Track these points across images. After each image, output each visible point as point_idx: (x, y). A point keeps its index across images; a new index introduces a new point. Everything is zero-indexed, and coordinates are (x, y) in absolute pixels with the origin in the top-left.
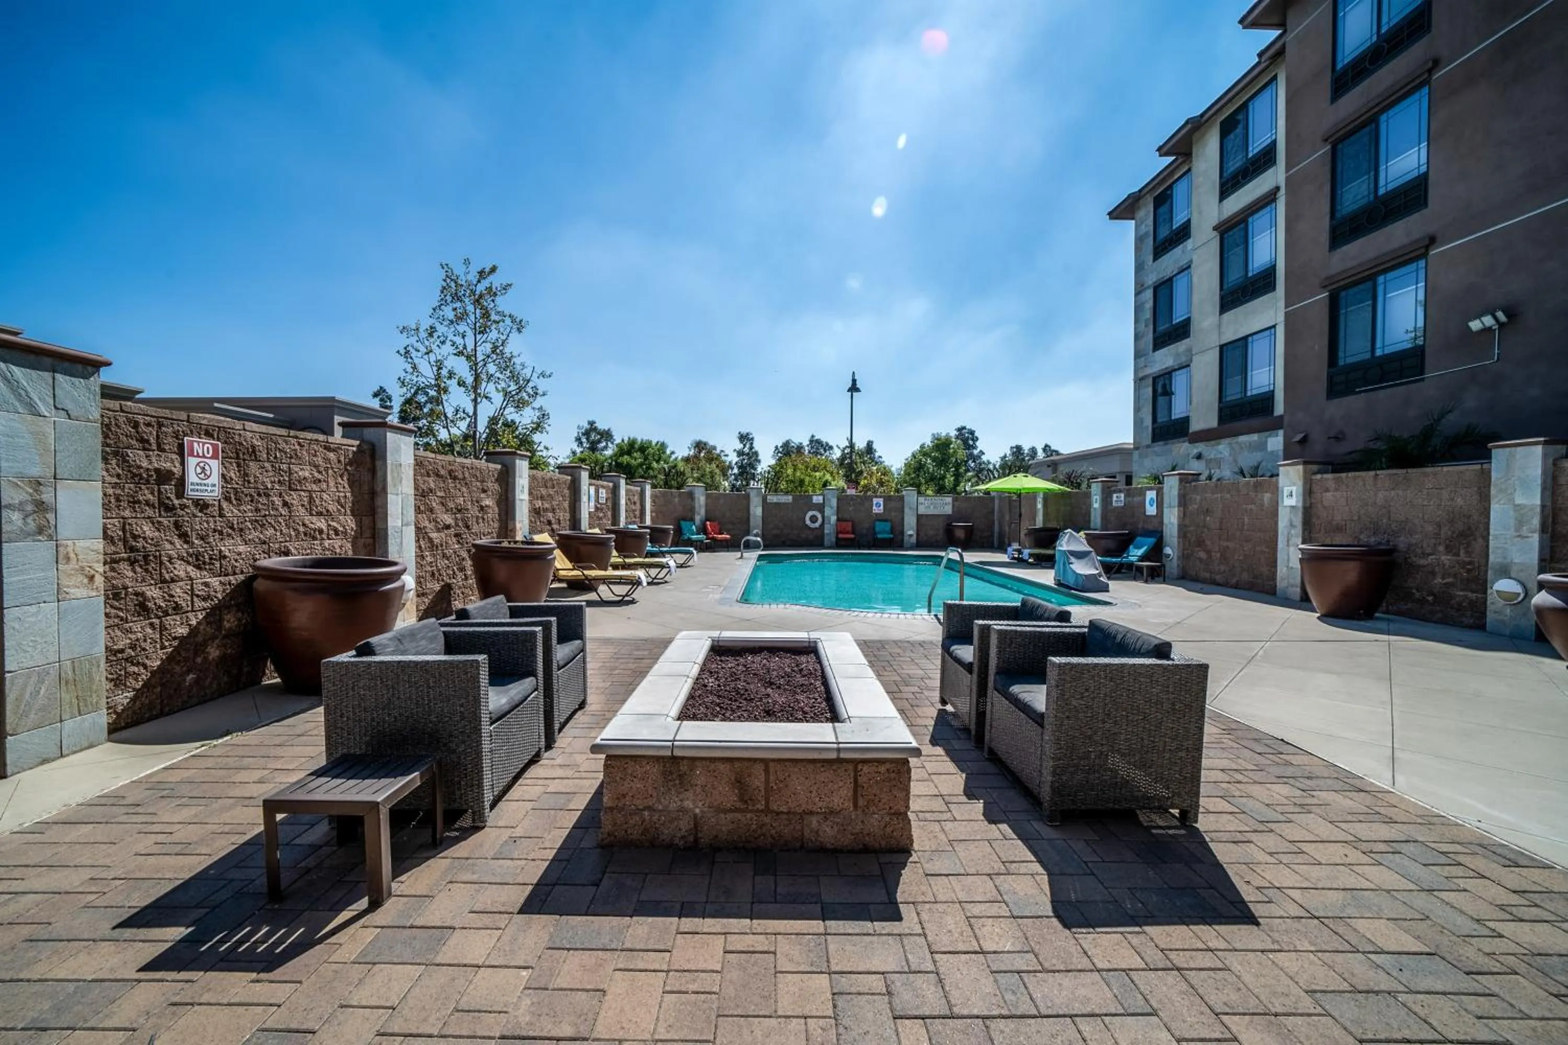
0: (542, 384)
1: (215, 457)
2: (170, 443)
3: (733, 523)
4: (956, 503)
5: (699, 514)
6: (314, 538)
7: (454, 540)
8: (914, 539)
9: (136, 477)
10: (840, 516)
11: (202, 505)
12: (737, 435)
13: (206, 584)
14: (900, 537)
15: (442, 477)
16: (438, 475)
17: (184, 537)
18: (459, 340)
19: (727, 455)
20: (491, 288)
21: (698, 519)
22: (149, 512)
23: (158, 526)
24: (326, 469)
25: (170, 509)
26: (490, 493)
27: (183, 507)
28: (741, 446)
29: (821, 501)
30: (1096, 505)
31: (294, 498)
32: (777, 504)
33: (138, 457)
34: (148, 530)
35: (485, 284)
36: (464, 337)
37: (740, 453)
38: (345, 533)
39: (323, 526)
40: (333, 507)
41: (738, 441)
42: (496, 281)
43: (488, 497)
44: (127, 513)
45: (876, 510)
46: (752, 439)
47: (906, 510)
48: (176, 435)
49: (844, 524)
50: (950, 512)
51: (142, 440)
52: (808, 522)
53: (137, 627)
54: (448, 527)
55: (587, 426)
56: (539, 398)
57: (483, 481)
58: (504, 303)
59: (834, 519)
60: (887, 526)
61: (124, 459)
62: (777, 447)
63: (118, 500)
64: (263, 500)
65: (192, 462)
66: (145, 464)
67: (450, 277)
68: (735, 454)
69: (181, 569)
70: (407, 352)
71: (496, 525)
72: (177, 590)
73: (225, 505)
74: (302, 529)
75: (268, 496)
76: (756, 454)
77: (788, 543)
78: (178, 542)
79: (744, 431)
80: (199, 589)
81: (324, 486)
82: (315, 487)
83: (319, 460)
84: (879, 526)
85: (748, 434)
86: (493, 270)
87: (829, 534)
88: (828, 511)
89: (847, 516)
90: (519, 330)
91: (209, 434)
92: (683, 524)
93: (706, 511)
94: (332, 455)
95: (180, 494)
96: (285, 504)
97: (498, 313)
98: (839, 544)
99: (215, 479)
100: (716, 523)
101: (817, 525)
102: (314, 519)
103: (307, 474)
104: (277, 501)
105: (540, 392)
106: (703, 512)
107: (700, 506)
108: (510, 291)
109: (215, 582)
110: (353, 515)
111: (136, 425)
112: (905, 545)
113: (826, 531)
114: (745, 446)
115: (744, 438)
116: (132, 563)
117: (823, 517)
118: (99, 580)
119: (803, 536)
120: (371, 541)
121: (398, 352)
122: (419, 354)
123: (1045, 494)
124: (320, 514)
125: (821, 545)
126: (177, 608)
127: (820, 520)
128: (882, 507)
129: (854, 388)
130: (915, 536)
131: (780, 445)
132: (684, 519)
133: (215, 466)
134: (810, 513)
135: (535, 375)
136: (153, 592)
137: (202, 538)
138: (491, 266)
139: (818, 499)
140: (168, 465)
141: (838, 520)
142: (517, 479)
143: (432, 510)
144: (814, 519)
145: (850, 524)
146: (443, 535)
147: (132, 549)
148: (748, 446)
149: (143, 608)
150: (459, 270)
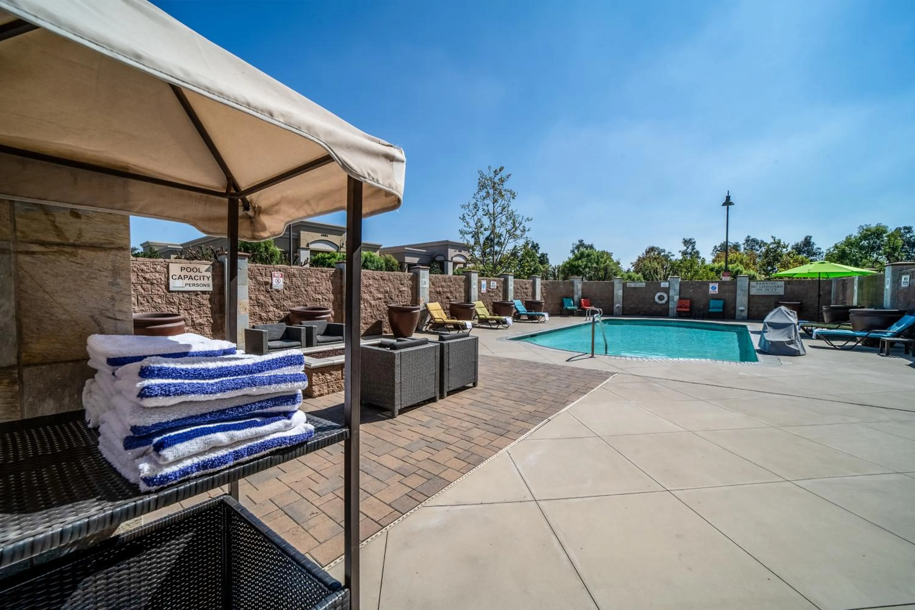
0: (527, 225)
1: (281, 277)
2: (268, 274)
3: (602, 300)
4: (789, 286)
5: (577, 294)
6: (317, 301)
7: (384, 304)
8: (745, 314)
9: (259, 283)
10: (682, 296)
11: (278, 291)
12: (682, 240)
13: (279, 313)
14: (733, 312)
15: (376, 279)
16: (374, 279)
17: (272, 299)
18: (485, 208)
19: (673, 255)
20: (501, 178)
21: (576, 297)
22: (263, 293)
23: (265, 297)
24: (321, 279)
25: (268, 292)
26: (406, 285)
27: (272, 291)
28: (685, 248)
29: (668, 286)
30: (888, 286)
31: (309, 289)
32: (635, 288)
33: (259, 278)
34: (262, 298)
35: (499, 177)
36: (487, 206)
37: (684, 253)
38: (329, 300)
39: (320, 297)
40: (324, 291)
41: (683, 245)
42: (503, 174)
43: (405, 287)
44: (257, 293)
45: (711, 291)
46: (694, 243)
47: (739, 292)
48: (270, 272)
49: (684, 301)
50: (782, 293)
51: (261, 274)
52: (657, 299)
53: (259, 323)
54: (380, 299)
55: (578, 243)
56: (526, 233)
57: (401, 280)
58: (507, 185)
59: (677, 298)
60: (720, 303)
61: (256, 279)
62: (715, 247)
63: (255, 289)
64: (298, 289)
65: (274, 279)
66: (261, 280)
67: (482, 176)
68: (680, 254)
69: (271, 309)
70: (464, 217)
71: (410, 298)
72: (270, 314)
73: (285, 291)
74: (312, 298)
75: (299, 288)
76: (697, 253)
77: (642, 313)
78: (271, 301)
79: (687, 238)
80: (277, 315)
81: (320, 284)
82: (317, 285)
83: (319, 276)
84: (712, 303)
85: (690, 240)
86: (501, 169)
87: (672, 308)
88: (672, 293)
89: (687, 296)
90: (513, 198)
91: (280, 271)
92: (565, 300)
93: (582, 293)
94: (324, 274)
95: (271, 288)
96: (306, 290)
97: (505, 190)
98: (680, 315)
99: (282, 283)
100: (588, 300)
101: (664, 302)
102: (316, 295)
103: (314, 281)
104: (303, 289)
105: (527, 229)
106: (580, 293)
107: (578, 290)
108: (510, 178)
109: (282, 313)
110: (333, 293)
111: (259, 270)
112: (737, 318)
113: (670, 306)
114: (688, 248)
115: (686, 242)
116: (259, 306)
117: (668, 296)
118: (247, 310)
119: (654, 309)
120: (341, 303)
121: (460, 218)
122: (470, 217)
123: (859, 277)
124: (319, 293)
125: (667, 316)
126: (270, 319)
127: (666, 298)
128: (717, 290)
129: (728, 202)
130: (746, 311)
131: (718, 245)
132: (567, 297)
133: (282, 280)
134: (659, 294)
135: (524, 220)
136: (264, 314)
137: (278, 300)
138: (500, 167)
139: (664, 284)
140: (267, 280)
141: (680, 298)
142: (421, 279)
143: (371, 292)
144: (661, 298)
145: (688, 301)
146: (377, 302)
147: (258, 303)
148: (690, 247)
149: (261, 318)
150: (486, 172)
